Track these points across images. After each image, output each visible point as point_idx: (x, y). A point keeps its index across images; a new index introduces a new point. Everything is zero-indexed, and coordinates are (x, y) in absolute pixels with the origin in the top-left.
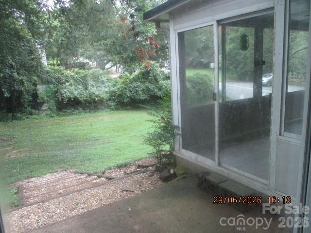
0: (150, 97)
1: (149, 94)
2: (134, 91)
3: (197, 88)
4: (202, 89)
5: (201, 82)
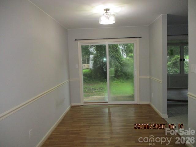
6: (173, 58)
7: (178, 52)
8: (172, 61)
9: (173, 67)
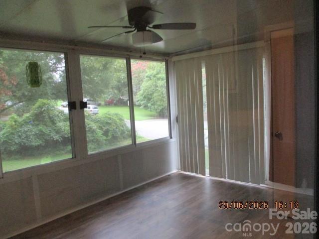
0: (45, 142)
1: (44, 138)
2: (24, 136)
3: (105, 129)
4: (111, 129)
5: (110, 122)
6: (34, 105)
7: (42, 94)
8: (32, 112)
9: (36, 122)
